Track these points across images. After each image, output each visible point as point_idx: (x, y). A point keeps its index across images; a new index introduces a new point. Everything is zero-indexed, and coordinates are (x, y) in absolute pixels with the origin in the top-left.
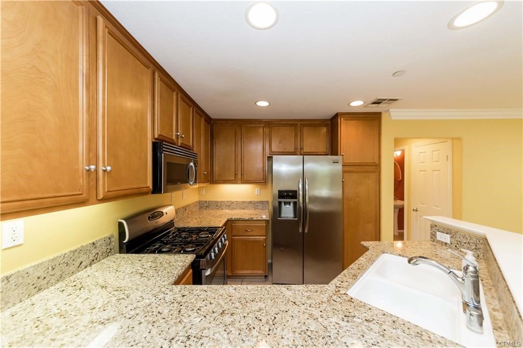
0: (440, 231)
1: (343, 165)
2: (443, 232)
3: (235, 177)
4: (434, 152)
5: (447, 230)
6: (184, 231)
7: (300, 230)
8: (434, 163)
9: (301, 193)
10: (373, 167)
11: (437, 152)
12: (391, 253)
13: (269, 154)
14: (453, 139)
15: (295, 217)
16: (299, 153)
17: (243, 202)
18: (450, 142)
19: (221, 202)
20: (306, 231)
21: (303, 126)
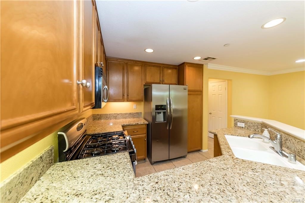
0: (239, 122)
1: (188, 91)
2: (241, 122)
3: (123, 97)
4: (220, 86)
5: (243, 121)
6: (99, 137)
7: (168, 128)
8: (219, 91)
9: (168, 106)
10: (200, 92)
11: (221, 86)
12: (227, 135)
13: (145, 83)
14: (228, 80)
15: (164, 120)
16: (162, 83)
17: (126, 114)
18: (227, 81)
19: (110, 114)
20: (171, 128)
21: (164, 68)
